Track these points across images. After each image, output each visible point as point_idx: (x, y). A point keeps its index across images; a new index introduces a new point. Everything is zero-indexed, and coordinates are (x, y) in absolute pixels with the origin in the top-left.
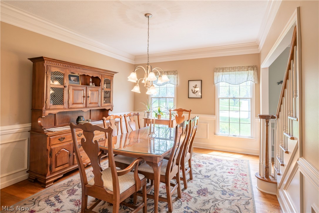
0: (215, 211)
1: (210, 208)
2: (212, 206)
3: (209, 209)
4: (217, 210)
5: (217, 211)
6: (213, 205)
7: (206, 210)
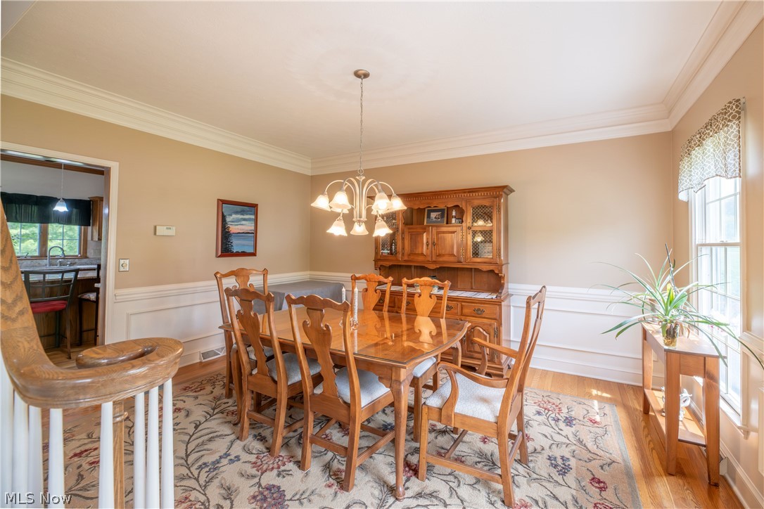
0: (191, 501)
1: (205, 495)
2: (208, 499)
3: (202, 492)
4: (191, 505)
5: (189, 503)
6: (209, 502)
7: (205, 486)
